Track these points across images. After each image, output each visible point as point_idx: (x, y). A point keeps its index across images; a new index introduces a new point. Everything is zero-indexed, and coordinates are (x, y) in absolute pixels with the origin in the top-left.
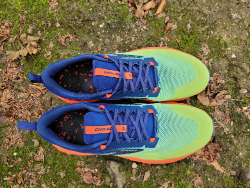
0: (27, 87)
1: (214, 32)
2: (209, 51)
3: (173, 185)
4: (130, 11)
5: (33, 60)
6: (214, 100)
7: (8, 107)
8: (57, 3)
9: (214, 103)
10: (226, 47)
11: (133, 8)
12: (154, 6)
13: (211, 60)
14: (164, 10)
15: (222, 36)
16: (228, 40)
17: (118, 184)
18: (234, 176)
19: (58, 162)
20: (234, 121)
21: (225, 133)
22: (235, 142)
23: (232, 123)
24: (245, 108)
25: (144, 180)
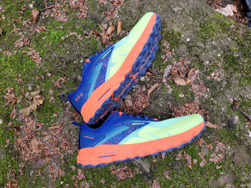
0: (47, 130)
1: (166, 28)
2: (169, 44)
3: (185, 152)
4: (98, 40)
5: (43, 109)
6: (188, 78)
7: (40, 151)
8: (41, 59)
9: (189, 81)
10: (180, 35)
11: (99, 38)
12: (114, 29)
13: (173, 50)
14: (122, 29)
15: (173, 29)
16: (179, 30)
17: (146, 170)
18: (226, 127)
19: (95, 174)
20: (209, 87)
21: (206, 99)
22: (216, 102)
23: (208, 90)
24: (213, 74)
25: (163, 158)
